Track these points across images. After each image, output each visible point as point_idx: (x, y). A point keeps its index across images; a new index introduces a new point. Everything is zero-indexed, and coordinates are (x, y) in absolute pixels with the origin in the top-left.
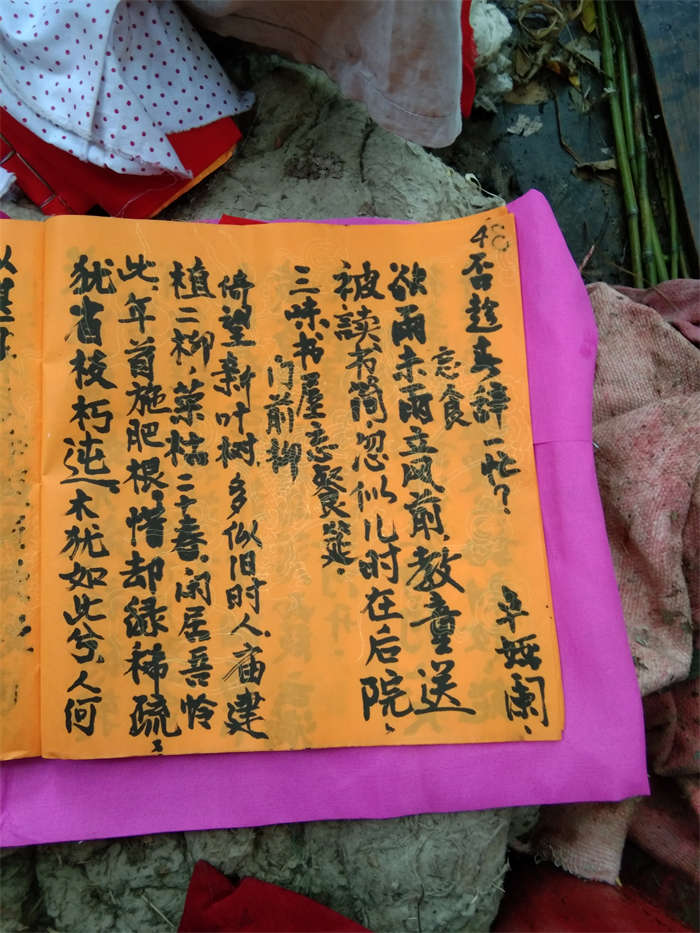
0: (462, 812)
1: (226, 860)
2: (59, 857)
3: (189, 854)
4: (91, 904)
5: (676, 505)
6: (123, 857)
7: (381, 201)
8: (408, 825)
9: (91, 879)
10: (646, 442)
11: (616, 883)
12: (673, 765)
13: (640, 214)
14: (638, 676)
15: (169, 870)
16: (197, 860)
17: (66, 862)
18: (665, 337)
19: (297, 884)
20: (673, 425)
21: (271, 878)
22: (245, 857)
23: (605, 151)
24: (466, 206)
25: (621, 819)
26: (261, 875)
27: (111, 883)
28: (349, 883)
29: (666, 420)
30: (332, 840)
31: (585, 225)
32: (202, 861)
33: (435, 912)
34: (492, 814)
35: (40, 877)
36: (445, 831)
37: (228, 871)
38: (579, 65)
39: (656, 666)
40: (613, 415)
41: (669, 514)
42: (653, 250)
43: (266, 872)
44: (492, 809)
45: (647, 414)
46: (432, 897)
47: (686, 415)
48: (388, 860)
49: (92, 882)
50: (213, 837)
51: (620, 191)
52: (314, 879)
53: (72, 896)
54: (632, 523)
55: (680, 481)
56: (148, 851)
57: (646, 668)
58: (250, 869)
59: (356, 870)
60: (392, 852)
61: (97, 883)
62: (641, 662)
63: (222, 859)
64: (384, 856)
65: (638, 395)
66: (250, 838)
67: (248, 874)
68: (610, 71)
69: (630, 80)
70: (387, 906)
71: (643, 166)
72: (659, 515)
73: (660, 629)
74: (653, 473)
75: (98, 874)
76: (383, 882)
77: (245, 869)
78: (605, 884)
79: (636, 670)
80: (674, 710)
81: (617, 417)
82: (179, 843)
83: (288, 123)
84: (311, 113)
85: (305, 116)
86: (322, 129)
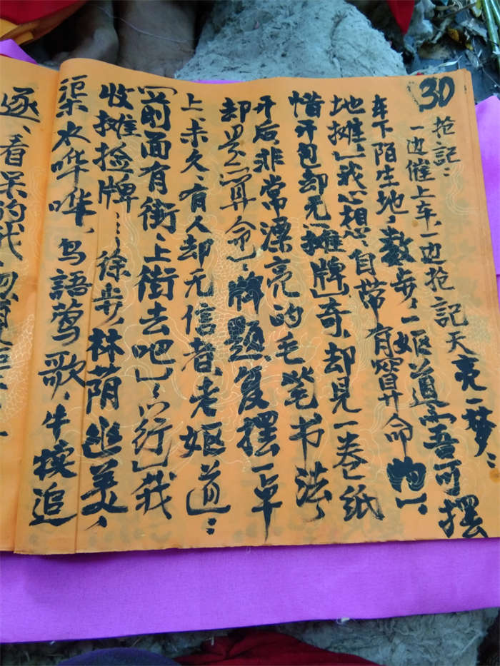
38: (472, 37)
68: (495, 41)
83: (267, 10)
84: (286, 6)
85: (282, 7)
86: (296, 17)
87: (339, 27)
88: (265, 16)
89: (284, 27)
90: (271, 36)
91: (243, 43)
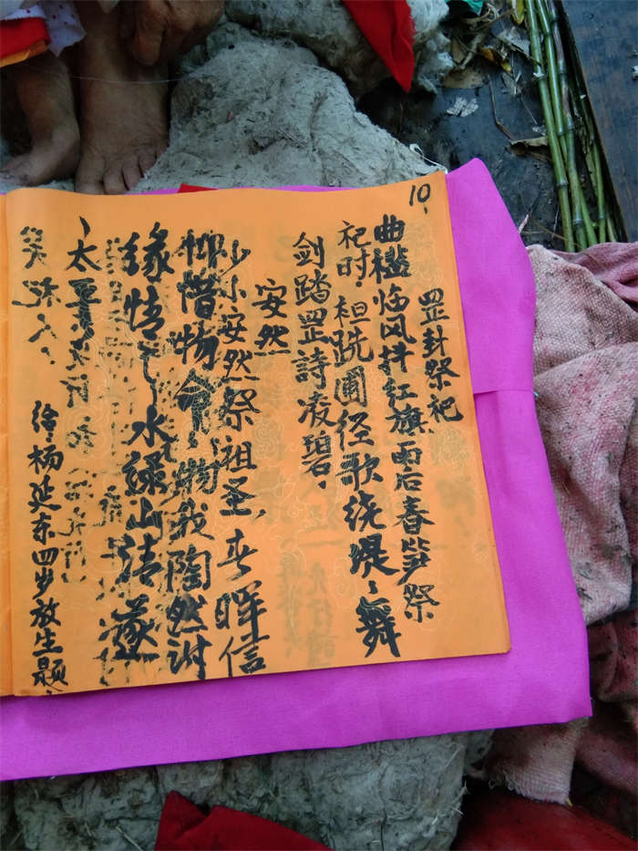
0: (421, 737)
1: (196, 790)
2: (36, 792)
3: (160, 786)
4: (69, 836)
5: (614, 446)
6: (98, 790)
7: (331, 168)
8: (369, 752)
9: (68, 812)
10: (583, 390)
11: (566, 802)
12: (616, 691)
13: (569, 186)
14: (582, 606)
15: (142, 801)
16: (169, 791)
17: (43, 796)
18: (598, 294)
19: (265, 811)
20: (608, 373)
21: (239, 807)
22: (215, 787)
23: (536, 129)
24: (411, 173)
25: (569, 743)
26: (231, 804)
27: (86, 815)
28: (314, 809)
29: (602, 369)
30: (298, 769)
31: (519, 197)
32: (173, 792)
33: (397, 835)
34: (449, 740)
35: (18, 812)
36: (406, 755)
37: (199, 801)
38: (510, 53)
39: (599, 597)
40: (552, 366)
41: (606, 455)
42: (582, 217)
43: (235, 802)
44: (449, 734)
45: (583, 363)
46: (395, 821)
47: (619, 365)
48: (351, 786)
49: (68, 815)
50: (184, 768)
51: (551, 166)
52: (281, 806)
53: (49, 829)
54: (572, 463)
55: (616, 424)
56: (121, 783)
57: (591, 598)
58: (219, 798)
59: (322, 797)
60: (354, 778)
61: (72, 816)
62: (585, 592)
63: (193, 790)
64: (347, 783)
65: (574, 347)
66: (219, 768)
67: (219, 803)
68: (538, 58)
69: (557, 65)
70: (352, 830)
71: (571, 142)
72: (597, 456)
73: (601, 563)
74: (591, 418)
75: (74, 807)
76: (347, 807)
77: (214, 799)
78: (556, 804)
79: (581, 601)
80: (615, 639)
81: (556, 368)
82: (151, 775)
83: (240, 97)
84: (261, 88)
85: (256, 91)
86: (272, 103)
87: (320, 113)
88: (238, 104)
89: (260, 117)
90: (245, 131)
91: (216, 141)
